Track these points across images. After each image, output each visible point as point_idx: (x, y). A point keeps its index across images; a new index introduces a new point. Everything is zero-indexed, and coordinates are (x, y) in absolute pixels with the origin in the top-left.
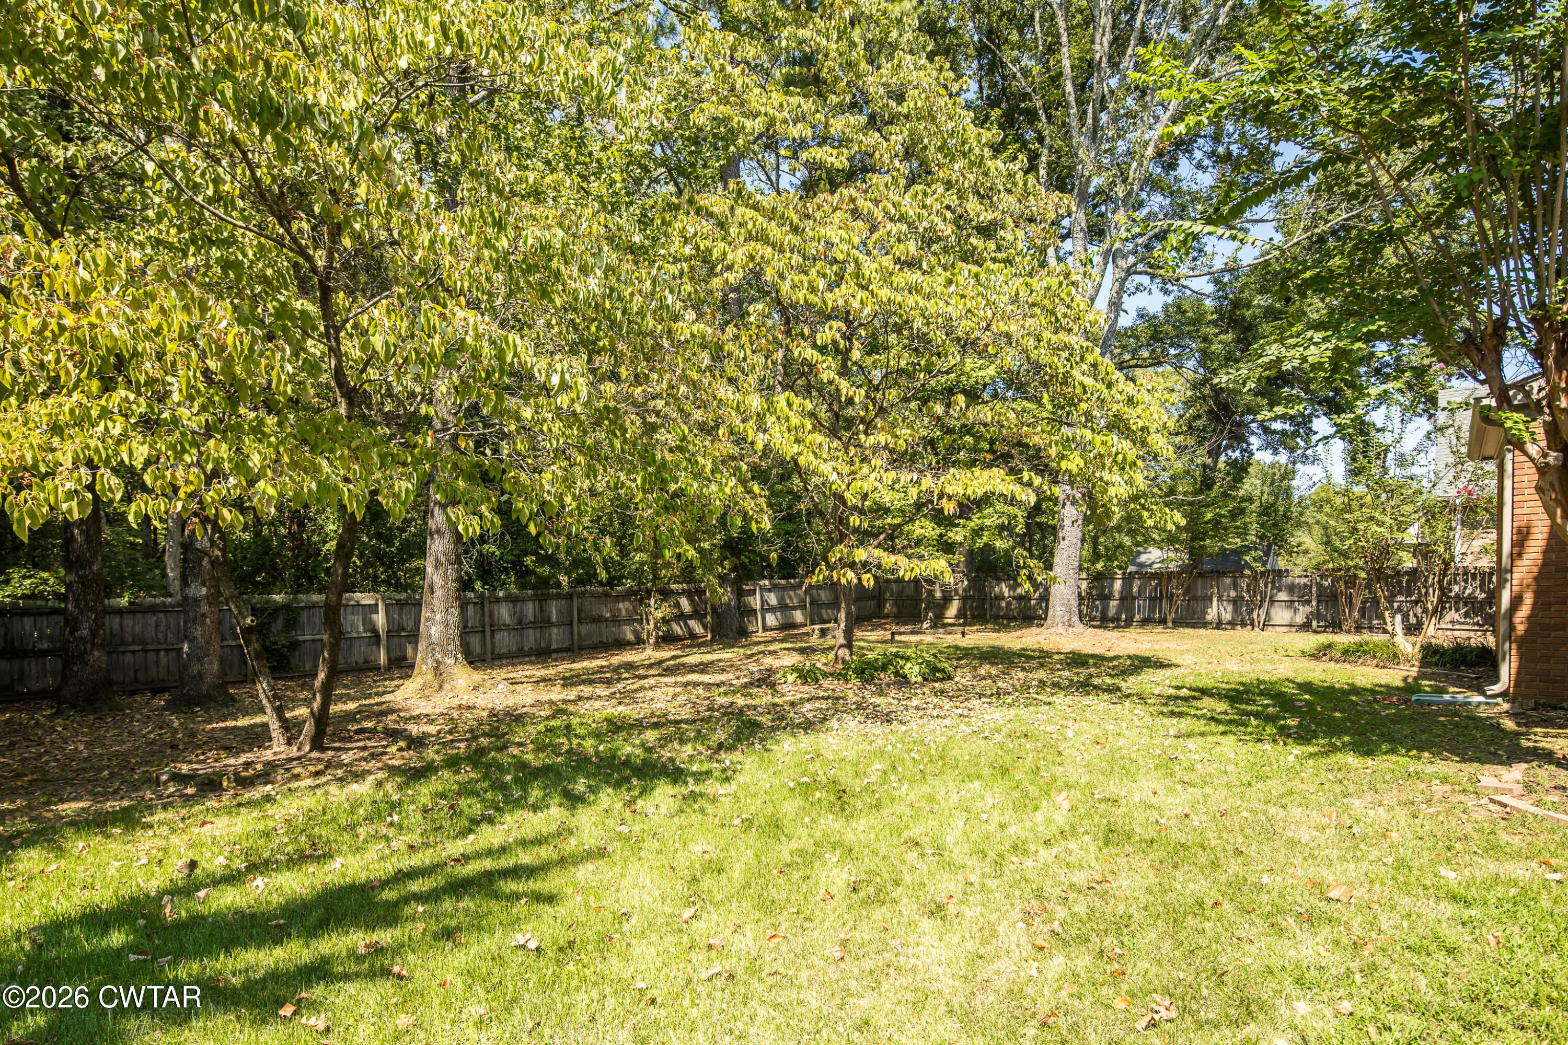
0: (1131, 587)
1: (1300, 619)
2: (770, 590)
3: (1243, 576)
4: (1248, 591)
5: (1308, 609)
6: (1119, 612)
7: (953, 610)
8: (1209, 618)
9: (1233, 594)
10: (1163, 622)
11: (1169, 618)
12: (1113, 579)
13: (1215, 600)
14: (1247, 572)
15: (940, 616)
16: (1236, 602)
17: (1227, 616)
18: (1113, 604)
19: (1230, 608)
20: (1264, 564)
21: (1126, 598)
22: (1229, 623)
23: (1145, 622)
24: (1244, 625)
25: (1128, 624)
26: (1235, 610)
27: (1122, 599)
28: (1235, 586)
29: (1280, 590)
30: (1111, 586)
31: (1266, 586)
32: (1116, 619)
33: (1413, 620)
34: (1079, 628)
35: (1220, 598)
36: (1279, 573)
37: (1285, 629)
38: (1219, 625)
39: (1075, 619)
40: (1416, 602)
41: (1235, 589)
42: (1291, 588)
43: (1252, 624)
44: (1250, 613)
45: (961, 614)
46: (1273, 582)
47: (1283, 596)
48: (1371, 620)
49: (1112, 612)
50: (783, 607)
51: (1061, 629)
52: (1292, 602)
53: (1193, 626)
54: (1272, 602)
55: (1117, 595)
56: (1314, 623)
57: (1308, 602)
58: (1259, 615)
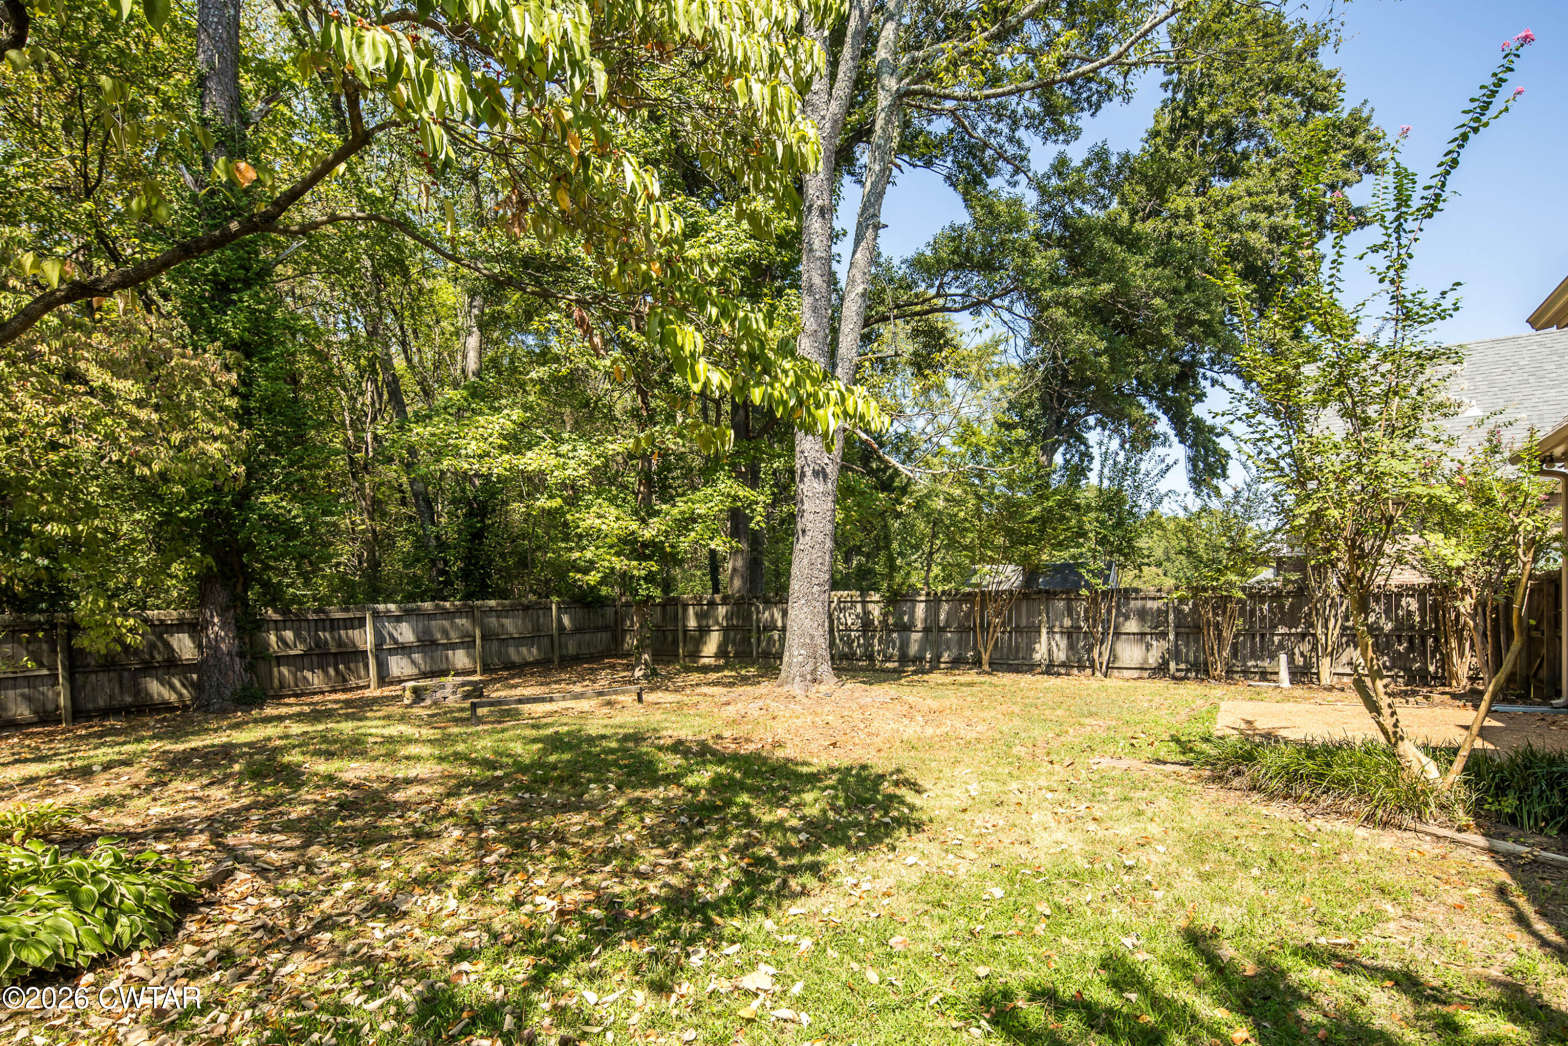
0: (937, 614)
1: (1153, 659)
2: (398, 619)
3: (1078, 597)
4: (1087, 619)
5: (1164, 645)
6: (922, 650)
7: (711, 646)
8: (1037, 657)
9: (1067, 622)
10: (977, 663)
11: (985, 658)
12: (914, 602)
13: (1044, 631)
14: (1084, 592)
15: (695, 654)
16: (1071, 634)
17: (1060, 655)
18: (916, 636)
19: (1063, 643)
20: (1106, 581)
21: (932, 629)
22: (1063, 665)
23: (957, 663)
24: (1081, 668)
25: (935, 665)
26: (1071, 647)
27: (926, 630)
28: (1070, 611)
29: (1127, 618)
30: (912, 614)
31: (1109, 612)
32: (919, 659)
33: (1300, 661)
34: (829, 682)
35: (1051, 631)
36: (1127, 594)
37: (1136, 674)
38: (1050, 669)
39: (825, 668)
40: (1303, 636)
41: (1070, 615)
42: (1142, 614)
43: (1092, 667)
44: (1090, 650)
45: (722, 652)
46: (1118, 607)
47: (1132, 626)
48: (1244, 660)
49: (913, 649)
50: (427, 644)
51: (797, 689)
52: (1143, 634)
53: (1017, 670)
54: (1117, 634)
55: (920, 625)
56: (1172, 665)
57: (1164, 635)
58: (1100, 654)
